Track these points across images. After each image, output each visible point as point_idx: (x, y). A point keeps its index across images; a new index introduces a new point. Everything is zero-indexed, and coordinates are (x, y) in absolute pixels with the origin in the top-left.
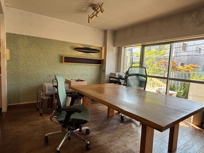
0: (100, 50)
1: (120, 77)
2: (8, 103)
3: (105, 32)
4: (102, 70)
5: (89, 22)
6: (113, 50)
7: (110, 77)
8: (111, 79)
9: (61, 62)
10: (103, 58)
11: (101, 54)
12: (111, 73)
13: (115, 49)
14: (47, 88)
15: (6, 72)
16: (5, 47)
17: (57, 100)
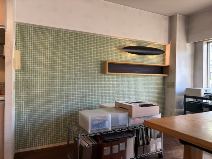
2: (16, 148)
4: (166, 85)
6: (185, 49)
8: (188, 100)
13: (189, 47)
14: (90, 122)
15: (13, 92)
16: (14, 46)
17: (109, 148)
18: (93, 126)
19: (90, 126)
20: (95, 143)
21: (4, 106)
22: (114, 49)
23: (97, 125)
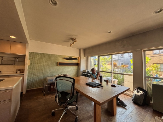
0: (77, 58)
1: (88, 72)
2: (27, 89)
3: (80, 49)
4: (79, 69)
5: (70, 46)
6: (84, 58)
7: (83, 72)
8: (84, 73)
9: (57, 65)
10: (79, 62)
11: (78, 60)
12: (83, 70)
13: (85, 58)
14: (48, 80)
15: (27, 72)
16: (28, 59)
17: (53, 86)
18: (49, 81)
19: (48, 81)
20: (50, 85)
21: (24, 76)
22: (61, 58)
23: (50, 81)
